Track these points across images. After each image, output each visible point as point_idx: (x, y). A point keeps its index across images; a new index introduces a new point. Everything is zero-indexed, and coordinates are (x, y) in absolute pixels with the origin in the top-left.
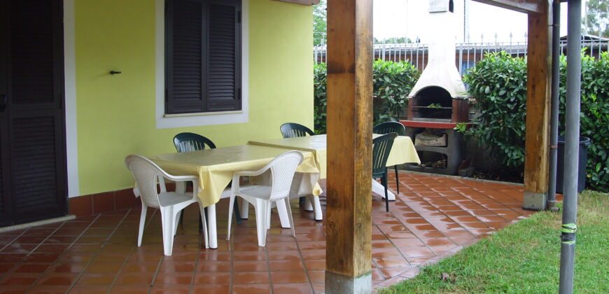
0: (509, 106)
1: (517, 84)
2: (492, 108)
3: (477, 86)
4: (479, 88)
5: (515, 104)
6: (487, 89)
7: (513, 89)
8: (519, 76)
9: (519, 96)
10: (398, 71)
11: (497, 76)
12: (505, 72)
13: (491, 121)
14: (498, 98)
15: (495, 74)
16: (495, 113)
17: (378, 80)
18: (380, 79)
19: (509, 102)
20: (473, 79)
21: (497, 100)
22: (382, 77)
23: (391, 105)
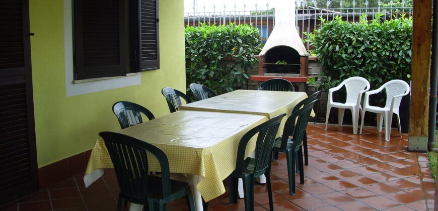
0: (356, 61)
1: (362, 43)
2: (341, 64)
3: (327, 45)
4: (329, 46)
5: (362, 60)
6: (337, 48)
7: (359, 48)
8: (364, 37)
9: (364, 53)
10: (248, 33)
11: (345, 36)
12: (352, 33)
13: (341, 74)
14: (347, 55)
15: (343, 35)
16: (344, 68)
17: (231, 42)
18: (233, 41)
19: (356, 58)
20: (322, 39)
21: (346, 57)
22: (235, 38)
23: (244, 63)
